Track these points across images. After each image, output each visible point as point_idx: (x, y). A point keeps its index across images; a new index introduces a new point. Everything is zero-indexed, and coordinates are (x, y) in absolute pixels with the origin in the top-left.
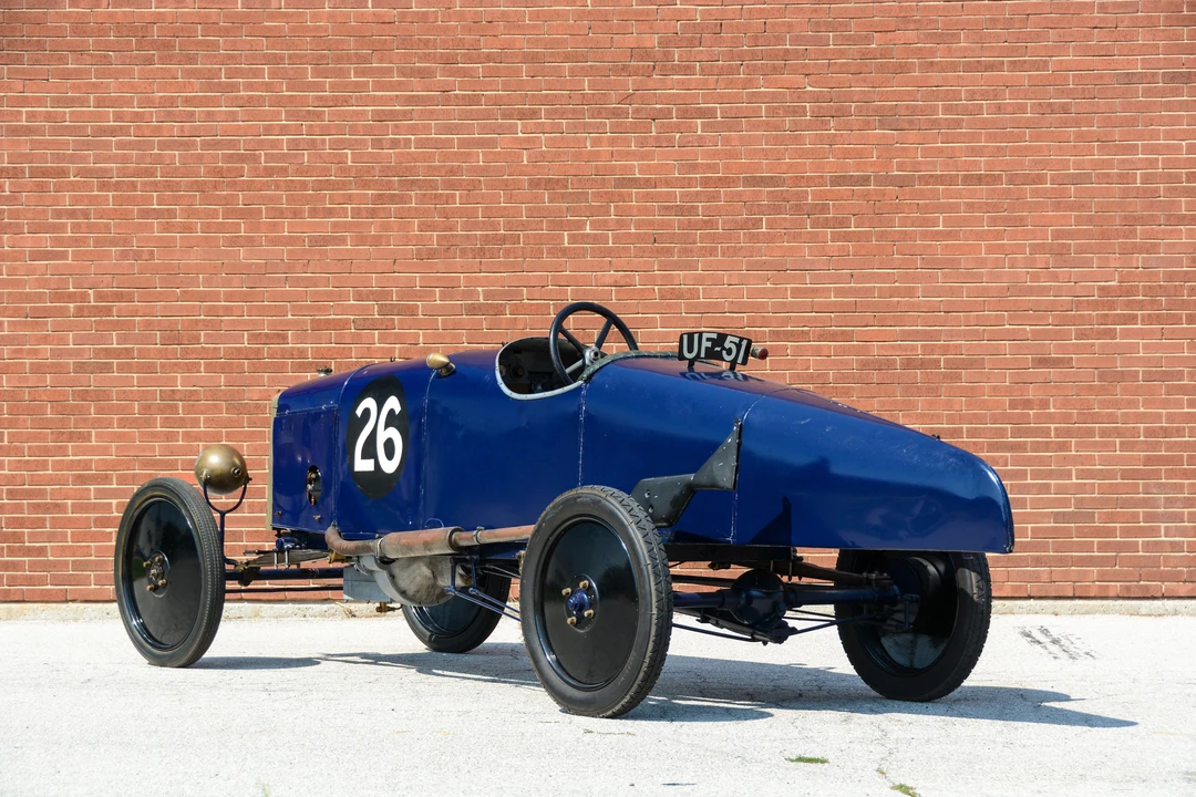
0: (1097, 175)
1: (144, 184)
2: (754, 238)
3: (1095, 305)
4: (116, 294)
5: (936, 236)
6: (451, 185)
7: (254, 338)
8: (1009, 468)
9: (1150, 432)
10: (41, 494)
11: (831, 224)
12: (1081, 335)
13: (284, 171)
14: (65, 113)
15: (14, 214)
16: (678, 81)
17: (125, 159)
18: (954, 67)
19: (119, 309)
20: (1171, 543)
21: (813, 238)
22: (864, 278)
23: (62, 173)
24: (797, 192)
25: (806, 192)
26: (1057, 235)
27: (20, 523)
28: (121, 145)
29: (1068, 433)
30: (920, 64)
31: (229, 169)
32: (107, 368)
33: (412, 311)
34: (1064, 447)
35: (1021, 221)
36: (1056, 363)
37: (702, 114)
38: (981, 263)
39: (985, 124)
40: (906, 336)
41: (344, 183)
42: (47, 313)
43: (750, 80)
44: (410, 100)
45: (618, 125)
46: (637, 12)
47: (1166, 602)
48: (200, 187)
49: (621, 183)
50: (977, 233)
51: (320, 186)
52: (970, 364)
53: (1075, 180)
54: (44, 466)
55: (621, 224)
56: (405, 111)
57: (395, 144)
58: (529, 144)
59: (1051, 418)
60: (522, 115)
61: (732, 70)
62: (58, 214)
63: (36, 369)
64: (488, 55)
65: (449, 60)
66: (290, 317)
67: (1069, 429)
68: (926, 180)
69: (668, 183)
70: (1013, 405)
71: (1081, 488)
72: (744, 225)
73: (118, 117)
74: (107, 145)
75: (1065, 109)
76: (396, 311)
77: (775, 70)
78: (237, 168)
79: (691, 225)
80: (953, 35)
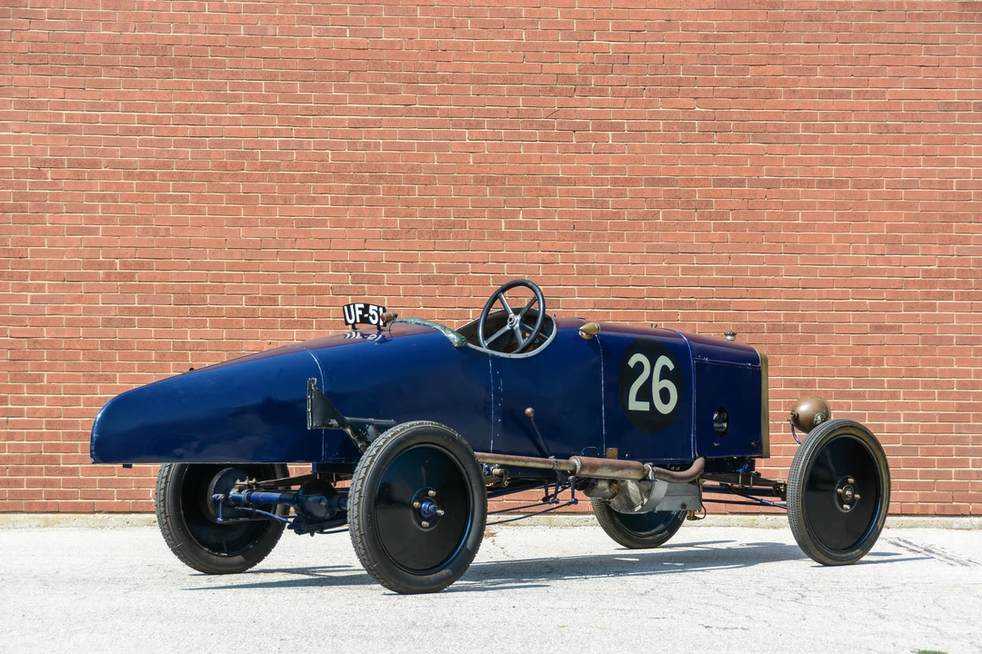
0: (922, 182)
1: (163, 174)
2: (653, 227)
3: (920, 285)
4: (137, 263)
5: (797, 228)
6: (412, 181)
7: (251, 300)
8: (852, 411)
9: (961, 385)
10: (74, 425)
11: (714, 217)
12: (909, 308)
13: (277, 166)
14: (98, 116)
15: (55, 198)
16: (594, 101)
17: (146, 154)
18: (811, 95)
19: (140, 276)
20: (977, 472)
21: (699, 228)
22: (739, 260)
23: (95, 164)
24: (687, 192)
25: (694, 191)
26: (891, 229)
27: (57, 448)
28: (143, 143)
29: (898, 385)
30: (785, 91)
31: (232, 164)
32: (130, 323)
33: (379, 281)
34: (894, 396)
35: (863, 218)
36: (889, 329)
37: (614, 127)
38: (832, 250)
39: (836, 140)
40: (772, 307)
41: (325, 177)
42: (81, 278)
43: (651, 101)
44: (379, 112)
45: (546, 135)
46: (561, 46)
47: (972, 518)
48: (208, 178)
49: (549, 181)
50: (829, 226)
51: (306, 179)
52: (822, 329)
53: (906, 185)
54: (77, 402)
55: (547, 214)
56: (375, 120)
57: (367, 146)
58: (474, 150)
59: (885, 373)
60: (470, 126)
61: (637, 94)
62: (92, 198)
63: (71, 323)
64: (443, 77)
65: (411, 81)
66: (280, 284)
67: (898, 382)
68: (788, 183)
69: (585, 182)
70: (855, 362)
71: (907, 429)
72: (645, 217)
73: (142, 120)
74: (133, 143)
75: (898, 130)
76: (366, 281)
77: (671, 94)
78: (238, 163)
79: (603, 217)
80: (811, 69)
